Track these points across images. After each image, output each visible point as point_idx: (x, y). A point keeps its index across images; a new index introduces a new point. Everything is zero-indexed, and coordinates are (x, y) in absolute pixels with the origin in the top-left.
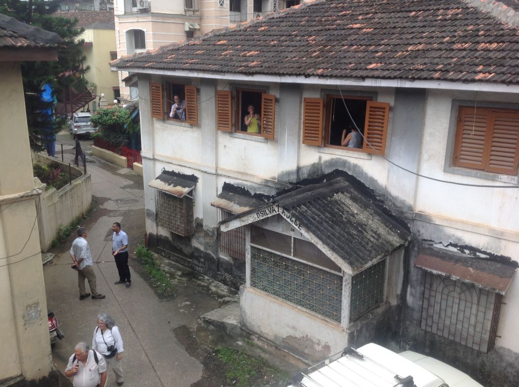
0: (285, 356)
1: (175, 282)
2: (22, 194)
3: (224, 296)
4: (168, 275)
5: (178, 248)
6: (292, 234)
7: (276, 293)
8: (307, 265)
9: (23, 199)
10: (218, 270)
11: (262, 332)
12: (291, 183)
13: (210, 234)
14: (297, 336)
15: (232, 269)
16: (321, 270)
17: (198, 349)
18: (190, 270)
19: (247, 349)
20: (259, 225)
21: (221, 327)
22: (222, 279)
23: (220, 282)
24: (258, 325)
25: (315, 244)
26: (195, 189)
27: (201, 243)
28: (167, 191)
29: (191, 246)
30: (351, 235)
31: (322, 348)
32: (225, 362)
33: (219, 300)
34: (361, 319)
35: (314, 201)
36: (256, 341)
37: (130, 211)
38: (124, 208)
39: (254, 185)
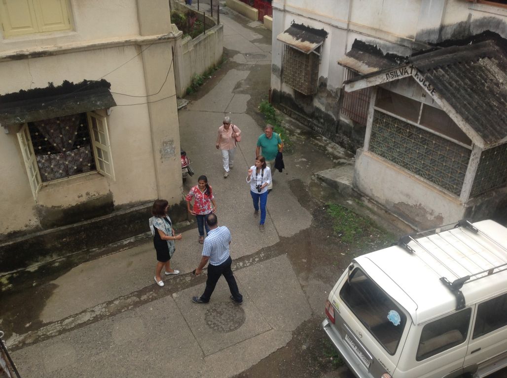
0: (393, 220)
1: (294, 139)
2: (160, 36)
3: (340, 158)
4: (287, 132)
5: (299, 106)
6: (423, 101)
7: (394, 160)
8: (434, 135)
9: (161, 41)
10: (337, 132)
11: (373, 195)
12: (430, 44)
13: (333, 95)
14: (410, 204)
15: (351, 132)
16: (448, 141)
17: (309, 201)
18: (309, 129)
19: (356, 208)
20: (388, 88)
21: (333, 185)
22: (339, 142)
23: (338, 144)
24: (371, 188)
25: (447, 112)
26: (323, 45)
27: (322, 104)
28: (295, 46)
29: (312, 106)
30: (491, 107)
31: (435, 217)
32: (333, 216)
33: (334, 161)
34: (483, 195)
35: (455, 64)
36: (366, 203)
37: (256, 66)
38: (252, 63)
39: (388, 44)
